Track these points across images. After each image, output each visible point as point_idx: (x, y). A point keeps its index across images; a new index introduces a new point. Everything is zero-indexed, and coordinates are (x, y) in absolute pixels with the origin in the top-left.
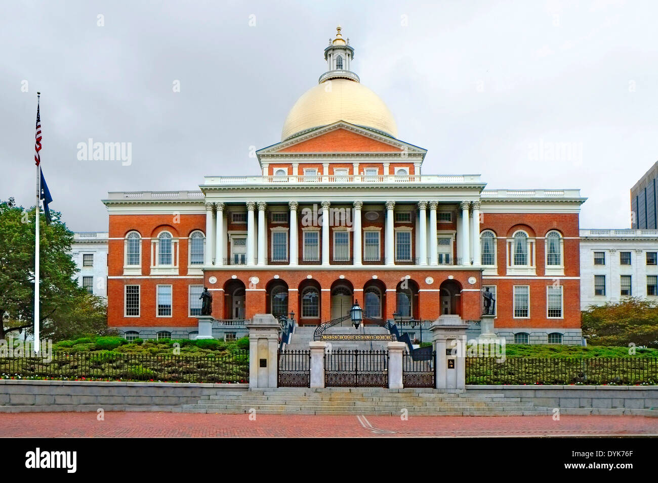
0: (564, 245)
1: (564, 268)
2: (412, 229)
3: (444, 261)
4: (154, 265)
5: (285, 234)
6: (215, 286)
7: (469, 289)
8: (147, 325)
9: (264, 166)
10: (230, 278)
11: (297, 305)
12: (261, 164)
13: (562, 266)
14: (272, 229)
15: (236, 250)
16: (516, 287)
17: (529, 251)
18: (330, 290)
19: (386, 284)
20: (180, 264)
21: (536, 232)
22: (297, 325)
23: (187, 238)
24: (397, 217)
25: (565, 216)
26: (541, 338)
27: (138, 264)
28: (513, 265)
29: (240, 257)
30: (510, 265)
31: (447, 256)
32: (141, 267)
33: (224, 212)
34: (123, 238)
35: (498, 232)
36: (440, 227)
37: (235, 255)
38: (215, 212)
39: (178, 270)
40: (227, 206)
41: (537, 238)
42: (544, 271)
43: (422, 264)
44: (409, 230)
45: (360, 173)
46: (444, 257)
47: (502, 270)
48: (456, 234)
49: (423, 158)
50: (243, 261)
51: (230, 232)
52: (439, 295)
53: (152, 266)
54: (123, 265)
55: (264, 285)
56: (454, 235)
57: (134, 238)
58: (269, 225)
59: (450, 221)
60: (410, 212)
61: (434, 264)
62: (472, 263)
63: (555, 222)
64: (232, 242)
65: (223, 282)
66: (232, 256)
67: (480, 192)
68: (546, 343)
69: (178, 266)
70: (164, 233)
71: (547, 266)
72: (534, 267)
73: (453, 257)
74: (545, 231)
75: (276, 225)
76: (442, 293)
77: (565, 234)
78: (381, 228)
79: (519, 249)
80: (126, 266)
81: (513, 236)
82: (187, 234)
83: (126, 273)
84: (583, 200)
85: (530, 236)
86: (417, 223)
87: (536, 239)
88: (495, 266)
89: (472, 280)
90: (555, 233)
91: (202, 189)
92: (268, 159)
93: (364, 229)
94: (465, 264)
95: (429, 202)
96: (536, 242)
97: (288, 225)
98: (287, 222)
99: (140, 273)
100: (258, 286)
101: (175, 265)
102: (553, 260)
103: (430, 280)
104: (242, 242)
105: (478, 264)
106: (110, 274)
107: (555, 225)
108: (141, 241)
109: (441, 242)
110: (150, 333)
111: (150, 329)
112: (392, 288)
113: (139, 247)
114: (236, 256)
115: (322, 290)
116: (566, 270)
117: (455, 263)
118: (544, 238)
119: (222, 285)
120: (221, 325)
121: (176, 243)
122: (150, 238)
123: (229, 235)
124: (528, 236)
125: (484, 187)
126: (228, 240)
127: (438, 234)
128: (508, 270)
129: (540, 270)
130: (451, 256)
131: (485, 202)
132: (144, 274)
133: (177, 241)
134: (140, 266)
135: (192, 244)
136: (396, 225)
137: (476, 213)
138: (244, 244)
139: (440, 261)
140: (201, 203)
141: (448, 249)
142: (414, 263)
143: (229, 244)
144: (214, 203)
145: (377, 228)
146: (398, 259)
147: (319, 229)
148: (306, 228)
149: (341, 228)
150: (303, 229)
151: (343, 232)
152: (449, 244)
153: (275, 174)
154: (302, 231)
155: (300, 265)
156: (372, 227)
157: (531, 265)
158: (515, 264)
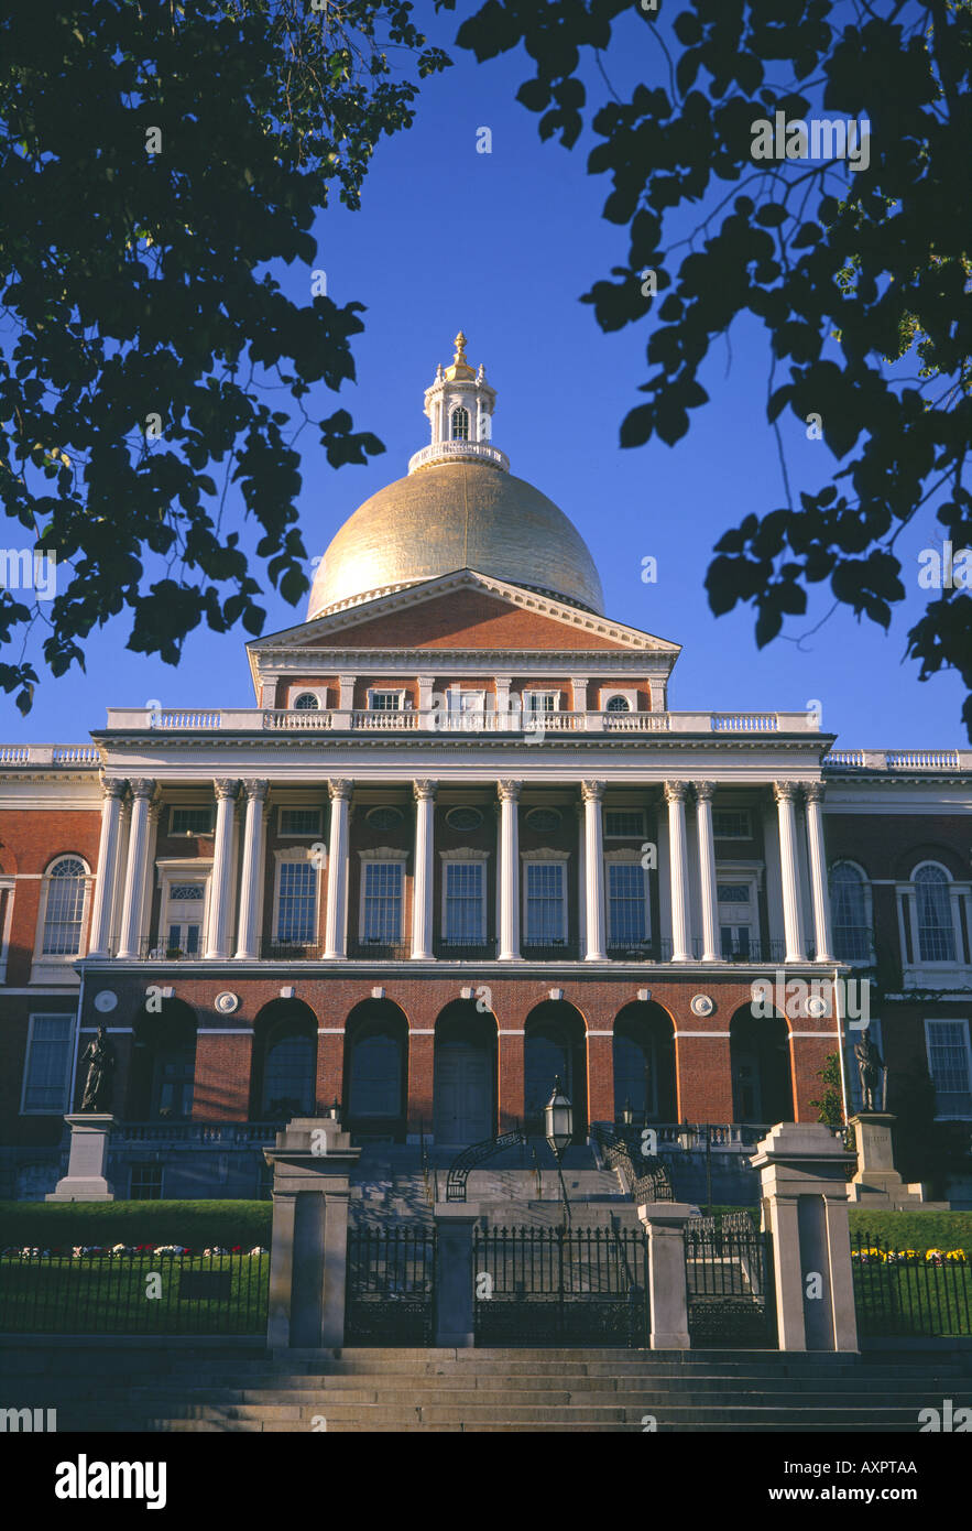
3: (735, 951)
6: (111, 1018)
7: (810, 1030)
14: (277, 854)
15: (175, 913)
16: (931, 1025)
23: (39, 876)
24: (609, 822)
28: (919, 962)
29: (184, 933)
30: (910, 959)
31: (744, 932)
33: (152, 805)
35: (872, 867)
37: (172, 928)
38: (125, 806)
40: (161, 788)
46: (735, 935)
48: (764, 872)
49: (671, 667)
50: (192, 944)
52: (728, 1047)
56: (760, 875)
58: (272, 843)
59: (745, 834)
60: (642, 811)
62: (812, 956)
64: (165, 890)
65: (135, 1007)
66: (164, 931)
67: (821, 758)
69: (4, 958)
73: (758, 937)
76: (738, 1043)
78: (566, 855)
79: (930, 915)
81: (912, 878)
82: (39, 865)
85: (953, 876)
86: (660, 840)
88: (872, 962)
91: (96, 741)
92: (278, 665)
100: (235, 1019)
103: (701, 1005)
104: (192, 892)
105: (823, 957)
109: (724, 894)
112: (601, 1028)
119: (131, 1016)
121: (5, 891)
123: (160, 871)
124: (951, 879)
125: (828, 747)
126: (156, 884)
127: (717, 872)
128: (906, 976)
130: (755, 935)
131: (836, 784)
133: (11, 888)
135: (51, 895)
136: (606, 846)
137: (812, 815)
138: (201, 897)
139: (725, 950)
140: (90, 779)
141: (744, 915)
142: (654, 954)
143: (156, 895)
144: (125, 782)
145: (558, 853)
146: (614, 940)
147: (405, 854)
148: (371, 852)
149: (464, 851)
150: (361, 853)
151: (468, 863)
152: (746, 899)
153: (291, 706)
154: (359, 859)
155: (350, 956)
156: (545, 851)
157: (967, 960)
158: (924, 958)
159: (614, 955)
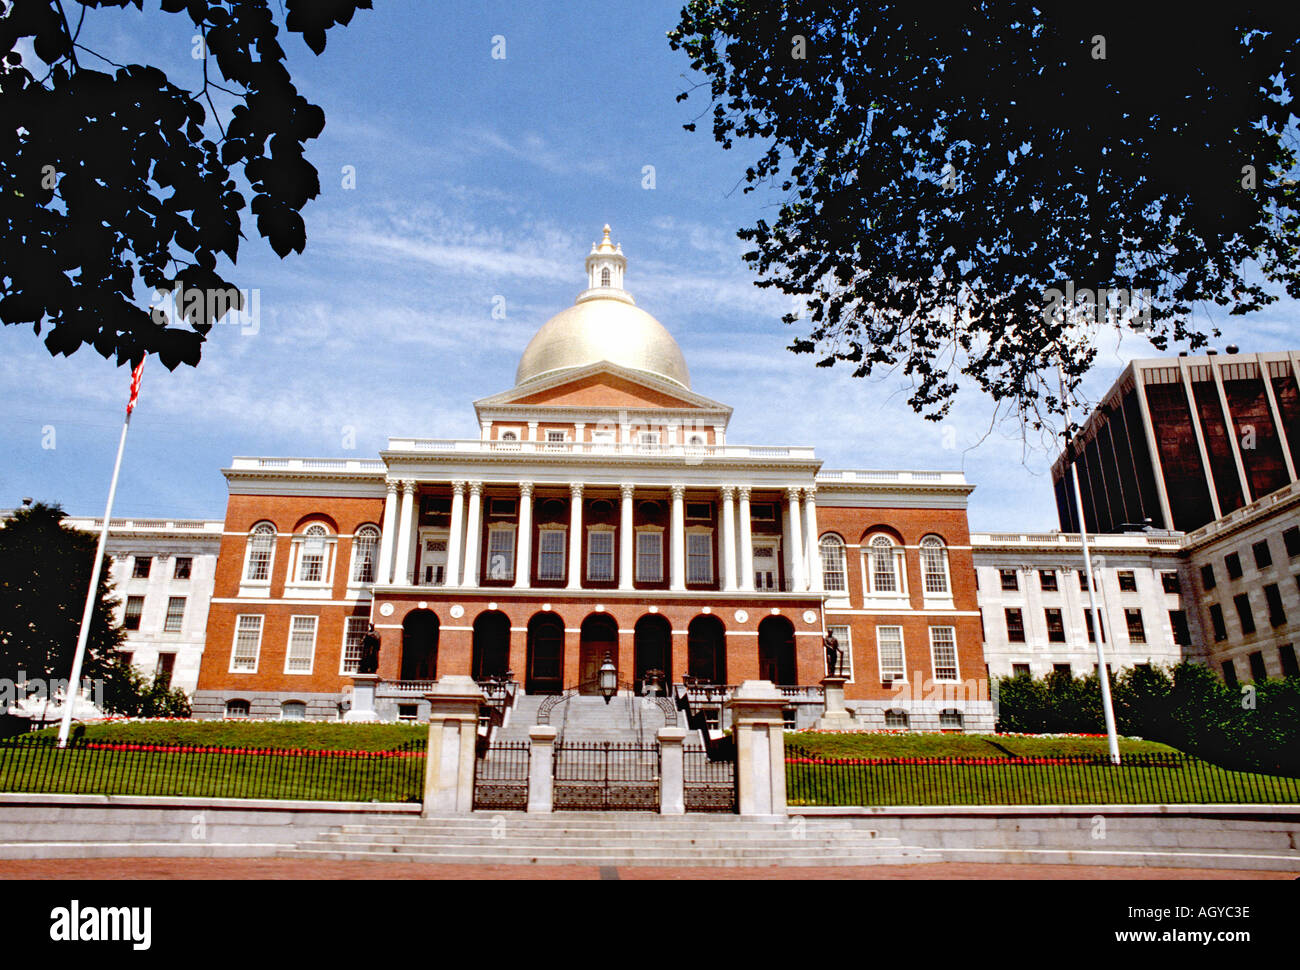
0: (949, 558)
1: (951, 596)
2: (712, 529)
3: (764, 585)
4: (293, 580)
5: (511, 533)
6: (390, 619)
7: (808, 631)
8: (266, 688)
9: (484, 424)
10: (415, 608)
11: (523, 656)
12: (480, 421)
13: (949, 594)
14: (490, 526)
15: (429, 558)
16: (881, 629)
17: (898, 568)
18: (579, 631)
19: (672, 620)
20: (335, 581)
21: (905, 537)
22: (522, 692)
23: (351, 536)
24: (690, 510)
25: (948, 513)
26: (929, 719)
27: (266, 579)
28: (874, 593)
29: (435, 571)
30: (869, 591)
31: (769, 575)
32: (269, 584)
33: (416, 495)
34: (246, 534)
35: (847, 538)
36: (756, 528)
37: (428, 567)
38: (400, 495)
39: (330, 591)
41: (907, 547)
42: (923, 600)
43: (730, 589)
44: (708, 532)
45: (631, 440)
46: (764, 577)
47: (857, 600)
48: (782, 540)
49: (728, 420)
50: (440, 577)
51: (423, 530)
52: (757, 641)
53: (288, 583)
54: (240, 579)
55: (472, 621)
56: (779, 542)
57: (264, 534)
58: (487, 520)
59: (772, 517)
60: (709, 504)
61: (748, 589)
62: (808, 589)
64: (424, 546)
65: (404, 613)
66: (423, 570)
67: (815, 473)
68: (938, 726)
69: (331, 584)
70: (315, 527)
71: (926, 594)
72: (907, 594)
73: (777, 577)
74: (918, 536)
75: (497, 520)
76: (763, 639)
77: (949, 542)
78: (663, 529)
79: (881, 565)
80: (244, 580)
81: (870, 544)
82: (351, 530)
83: (242, 592)
84: (970, 489)
85: (895, 543)
86: (720, 522)
87: (905, 549)
88: (846, 593)
89: (810, 616)
90: (933, 539)
91: (383, 458)
92: (492, 414)
93: (637, 528)
94: (798, 590)
95: (737, 488)
96: (906, 555)
97: (516, 520)
98: (513, 515)
99: (266, 593)
100: (462, 621)
101: (328, 581)
102: (935, 583)
103: (741, 616)
104: (441, 546)
105: (817, 589)
106: (216, 595)
107: (932, 526)
109: (759, 552)
110: (269, 703)
111: (270, 694)
112: (681, 629)
113: (270, 550)
114: (429, 569)
115: (567, 630)
116: (956, 601)
117: (782, 588)
118: (917, 547)
119: (401, 619)
120: (393, 690)
121: (333, 544)
122: (290, 535)
123: (421, 534)
124: (893, 545)
125: (819, 467)
126: (418, 542)
127: (753, 540)
128: (865, 600)
129: (916, 600)
130: (776, 576)
131: (823, 489)
132: (273, 596)
133: (335, 541)
134: (268, 582)
135: (359, 547)
136: (687, 524)
137: (811, 507)
138: (444, 550)
139: (758, 584)
140: (380, 480)
141: (770, 564)
142: (716, 587)
143: (419, 548)
144: (400, 482)
145: (658, 528)
146: (691, 579)
147: (566, 527)
148: (545, 526)
149: (601, 526)
150: (540, 526)
151: (603, 533)
152: (771, 556)
153: (500, 438)
154: (538, 529)
155: (532, 586)
156: (650, 526)
157: (903, 591)
158: (877, 589)
159: (690, 587)
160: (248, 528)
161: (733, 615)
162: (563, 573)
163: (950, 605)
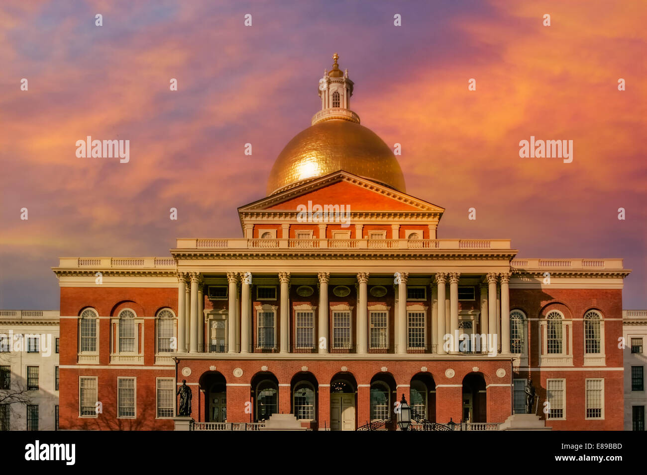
0: (605, 328)
1: (605, 356)
2: (427, 308)
4: (115, 351)
5: (274, 313)
6: (191, 379)
7: (498, 383)
9: (247, 227)
10: (206, 370)
13: (602, 354)
14: (257, 308)
17: (566, 336)
18: (329, 385)
19: (397, 378)
20: (145, 352)
21: (572, 312)
23: (154, 318)
24: (410, 293)
25: (606, 293)
27: (95, 350)
28: (546, 354)
30: (543, 354)
32: (98, 354)
34: (77, 317)
35: (529, 313)
36: (462, 306)
38: (188, 284)
39: (142, 359)
40: (203, 277)
41: (573, 319)
42: (584, 359)
43: (440, 352)
44: (424, 309)
45: (363, 237)
47: (534, 360)
48: (479, 315)
49: (440, 218)
50: (223, 348)
51: (206, 312)
52: (461, 391)
53: (111, 353)
54: (78, 351)
55: (249, 379)
57: (90, 317)
58: (254, 303)
59: (472, 298)
60: (425, 287)
61: (454, 352)
63: (595, 300)
64: (208, 323)
65: (199, 374)
66: (209, 342)
67: (510, 261)
69: (142, 354)
70: (126, 311)
71: (586, 355)
72: (572, 356)
74: (583, 311)
75: (261, 303)
76: (465, 390)
77: (605, 314)
78: (389, 308)
79: (553, 334)
80: (81, 352)
81: (546, 318)
82: (153, 312)
84: (626, 273)
85: (565, 317)
86: (433, 300)
87: (572, 321)
88: (525, 355)
89: (501, 373)
90: (594, 313)
91: (174, 256)
92: (253, 219)
93: (369, 308)
95: (448, 274)
96: (573, 325)
97: (277, 303)
98: (275, 299)
99: (96, 361)
100: (242, 380)
101: (139, 351)
102: (593, 346)
103: (450, 373)
105: (506, 353)
106: (61, 363)
107: (594, 303)
108: (98, 321)
109: (462, 324)
112: (405, 383)
113: (95, 329)
115: (320, 385)
116: (607, 359)
118: (582, 319)
119: (198, 378)
121: (140, 324)
122: (109, 318)
123: (206, 315)
124: (563, 318)
125: (514, 256)
126: (203, 320)
127: (459, 315)
128: (540, 361)
129: (578, 360)
131: (515, 274)
132: (101, 363)
133: (142, 322)
135: (159, 326)
136: (408, 305)
137: (505, 288)
140: (172, 273)
142: (429, 351)
144: (188, 273)
145: (385, 307)
146: (410, 346)
147: (315, 307)
148: (299, 307)
149: (341, 305)
150: (295, 308)
151: (344, 311)
152: (471, 327)
153: (260, 238)
154: (294, 310)
155: (291, 353)
157: (568, 353)
158: (548, 352)
159: (409, 352)
160: (77, 313)
161: (444, 373)
162: (314, 343)
163: (602, 362)
